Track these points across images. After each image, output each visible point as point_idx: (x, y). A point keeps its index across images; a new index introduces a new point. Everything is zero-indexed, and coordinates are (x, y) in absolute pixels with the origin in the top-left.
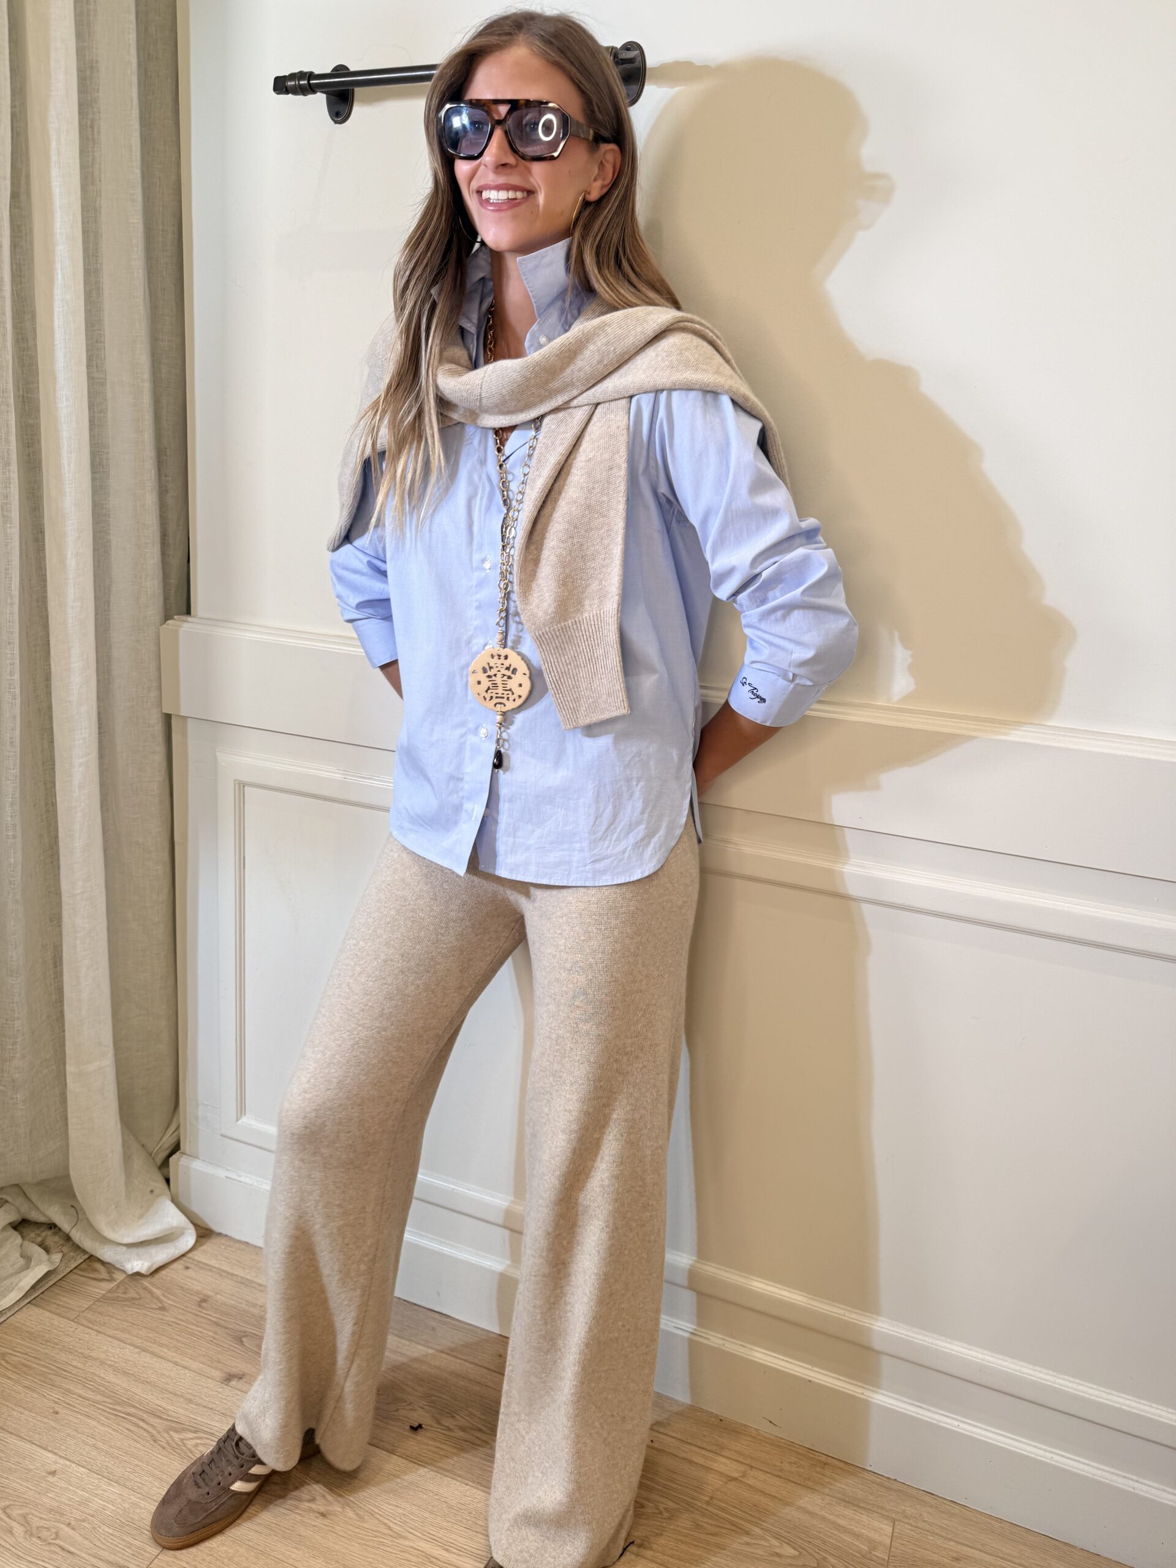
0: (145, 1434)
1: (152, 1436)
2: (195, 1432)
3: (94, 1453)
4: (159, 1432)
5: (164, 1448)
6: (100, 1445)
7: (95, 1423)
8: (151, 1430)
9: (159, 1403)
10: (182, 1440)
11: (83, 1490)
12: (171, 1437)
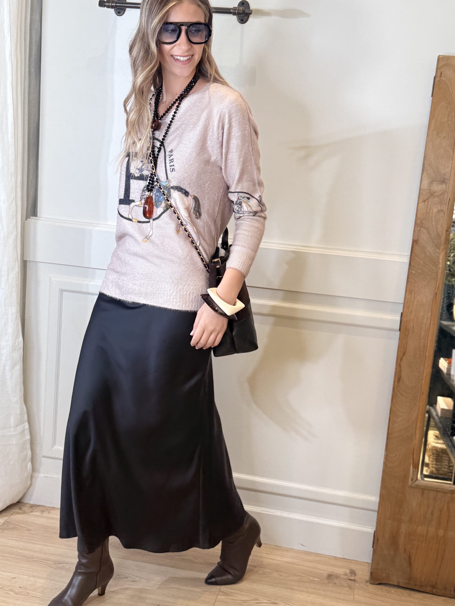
0: (46, 566)
1: (49, 566)
2: (67, 564)
3: (28, 572)
4: (51, 565)
5: (56, 569)
6: (28, 569)
7: (22, 564)
8: (48, 564)
9: (46, 556)
10: (63, 566)
11: (30, 581)
12: (57, 566)
